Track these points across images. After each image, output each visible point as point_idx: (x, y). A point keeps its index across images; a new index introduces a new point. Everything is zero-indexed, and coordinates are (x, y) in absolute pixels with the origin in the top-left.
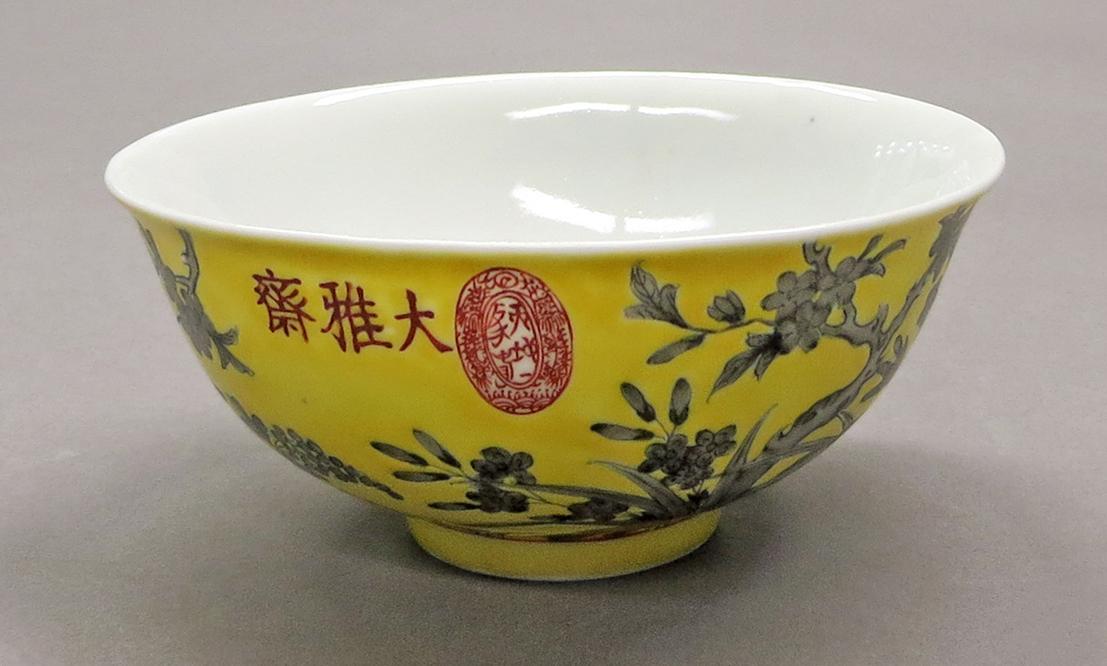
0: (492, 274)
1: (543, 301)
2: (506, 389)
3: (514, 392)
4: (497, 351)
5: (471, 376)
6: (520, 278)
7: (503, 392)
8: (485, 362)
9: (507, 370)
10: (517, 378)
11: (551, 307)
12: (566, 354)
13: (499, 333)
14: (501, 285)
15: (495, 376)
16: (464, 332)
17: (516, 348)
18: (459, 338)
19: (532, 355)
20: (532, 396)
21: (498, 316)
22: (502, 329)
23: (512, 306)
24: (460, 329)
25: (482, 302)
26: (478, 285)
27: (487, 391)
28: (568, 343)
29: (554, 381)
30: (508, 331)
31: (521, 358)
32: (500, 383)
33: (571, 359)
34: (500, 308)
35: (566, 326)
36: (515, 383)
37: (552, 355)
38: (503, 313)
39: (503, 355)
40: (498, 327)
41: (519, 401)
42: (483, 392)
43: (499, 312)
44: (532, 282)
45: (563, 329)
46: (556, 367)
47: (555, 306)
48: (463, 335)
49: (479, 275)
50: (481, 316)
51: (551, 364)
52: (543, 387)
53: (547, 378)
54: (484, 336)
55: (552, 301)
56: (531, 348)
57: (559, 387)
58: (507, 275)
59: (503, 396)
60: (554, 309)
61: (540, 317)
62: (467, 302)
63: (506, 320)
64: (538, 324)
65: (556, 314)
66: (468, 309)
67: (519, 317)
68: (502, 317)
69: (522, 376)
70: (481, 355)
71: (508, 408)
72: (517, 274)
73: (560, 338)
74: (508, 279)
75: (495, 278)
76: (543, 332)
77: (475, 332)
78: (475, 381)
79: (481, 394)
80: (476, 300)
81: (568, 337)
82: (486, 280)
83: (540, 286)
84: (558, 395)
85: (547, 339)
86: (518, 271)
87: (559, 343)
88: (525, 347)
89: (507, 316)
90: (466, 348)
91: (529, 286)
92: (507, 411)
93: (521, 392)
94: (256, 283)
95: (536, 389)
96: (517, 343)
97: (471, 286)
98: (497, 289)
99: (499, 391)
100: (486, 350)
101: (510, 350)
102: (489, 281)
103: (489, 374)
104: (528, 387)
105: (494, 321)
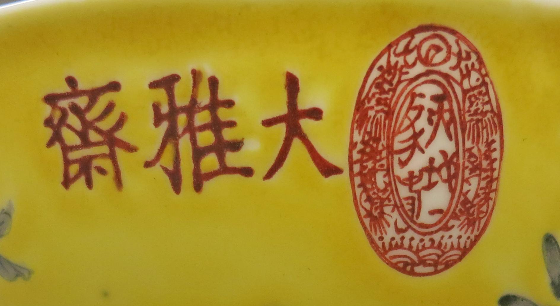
0: (419, 37)
1: (476, 92)
2: (409, 234)
3: (418, 237)
4: (402, 173)
5: (363, 213)
6: (455, 49)
7: (403, 238)
8: (385, 191)
9: (413, 204)
10: (425, 218)
11: (485, 104)
12: (491, 180)
13: (411, 142)
14: (426, 61)
15: (396, 215)
16: (363, 142)
17: (430, 168)
18: (355, 152)
19: (448, 181)
20: (440, 244)
21: (413, 114)
22: (416, 136)
23: (435, 98)
24: (358, 138)
25: (394, 90)
26: (393, 60)
27: (381, 238)
28: (496, 165)
29: (471, 223)
30: (422, 140)
31: (436, 183)
32: (401, 225)
33: (496, 190)
34: (418, 101)
35: (497, 137)
36: (422, 225)
37: (474, 181)
38: (421, 108)
39: (412, 177)
40: (409, 133)
41: (421, 254)
42: (376, 238)
43: (415, 108)
44: (468, 57)
45: (493, 141)
46: (477, 200)
47: (489, 102)
48: (360, 146)
49: (397, 42)
50: (389, 114)
51: (471, 196)
52: (455, 232)
53: (462, 218)
54: (389, 147)
55: (487, 93)
56: (449, 169)
57: (476, 233)
58: (437, 42)
59: (401, 247)
60: (487, 108)
61: (468, 118)
62: (374, 90)
63: (422, 123)
64: (463, 131)
65: (489, 115)
66: (373, 102)
67: (441, 117)
68: (418, 117)
69: (432, 213)
70: (381, 179)
71: (406, 264)
72: (451, 39)
73: (487, 157)
74: (438, 49)
75: (418, 47)
76: (469, 144)
77: (377, 140)
78: (367, 221)
79: (372, 242)
80: (386, 87)
81: (496, 155)
82: (407, 51)
83: (477, 66)
84: (473, 243)
85: (472, 155)
86: (453, 32)
87: (485, 164)
88: (441, 166)
89: (425, 114)
90: (363, 167)
91: (463, 65)
92: (403, 270)
93: (427, 238)
94: (47, 110)
95: (447, 234)
96: (432, 160)
97: (383, 62)
98: (420, 68)
99: (398, 238)
100: (389, 171)
101: (421, 171)
102: (411, 51)
103: (387, 210)
104: (437, 231)
105: (407, 123)
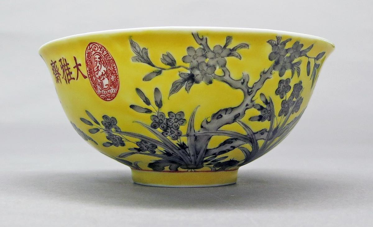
0: (91, 45)
1: (106, 55)
2: (103, 91)
3: (105, 92)
4: (97, 76)
5: (93, 86)
6: (99, 47)
7: (102, 92)
8: (95, 81)
9: (101, 84)
10: (105, 87)
11: (109, 58)
12: (117, 76)
13: (97, 69)
14: (94, 50)
15: (99, 86)
16: (89, 70)
17: (103, 75)
18: (88, 72)
19: (107, 77)
20: (110, 93)
21: (96, 62)
22: (98, 67)
23: (99, 58)
24: (88, 69)
25: (91, 58)
26: (89, 51)
27: (98, 92)
28: (117, 72)
29: (115, 87)
31: (105, 78)
32: (101, 89)
33: (118, 78)
34: (96, 59)
35: (115, 65)
36: (105, 89)
37: (113, 77)
38: (97, 61)
39: (100, 78)
40: (96, 67)
41: (107, 95)
42: (97, 92)
43: (96, 61)
44: (102, 48)
45: (114, 66)
46: (115, 81)
47: (110, 57)
48: (89, 71)
49: (88, 47)
50: (91, 63)
51: (113, 80)
52: (112, 90)
53: (113, 86)
54: (94, 71)
55: (109, 55)
56: (106, 74)
57: (117, 89)
58: (94, 46)
59: (102, 94)
60: (110, 59)
61: (107, 62)
62: (88, 58)
63: (98, 64)
64: (107, 65)
65: (111, 60)
66: (88, 61)
67: (101, 62)
68: (97, 63)
69: (106, 85)
70: (94, 78)
71: (104, 98)
72: (97, 45)
73: (114, 71)
74: (96, 47)
75: (92, 47)
76: (109, 68)
77: (91, 69)
78: (94, 88)
79: (96, 93)
80: (89, 57)
81: (116, 70)
82: (90, 49)
83: (104, 49)
84: (117, 92)
85: (110, 70)
86: (96, 43)
87: (114, 72)
88: (105, 74)
89: (98, 62)
90: (90, 76)
91: (101, 49)
92: (104, 100)
93: (107, 92)
94: (52, 67)
95: (110, 90)
96: (102, 73)
97: (87, 52)
98: (94, 52)
99: (101, 92)
100: (95, 76)
101: (101, 75)
102: (91, 49)
103: (97, 85)
104: (108, 90)
105: (95, 65)
